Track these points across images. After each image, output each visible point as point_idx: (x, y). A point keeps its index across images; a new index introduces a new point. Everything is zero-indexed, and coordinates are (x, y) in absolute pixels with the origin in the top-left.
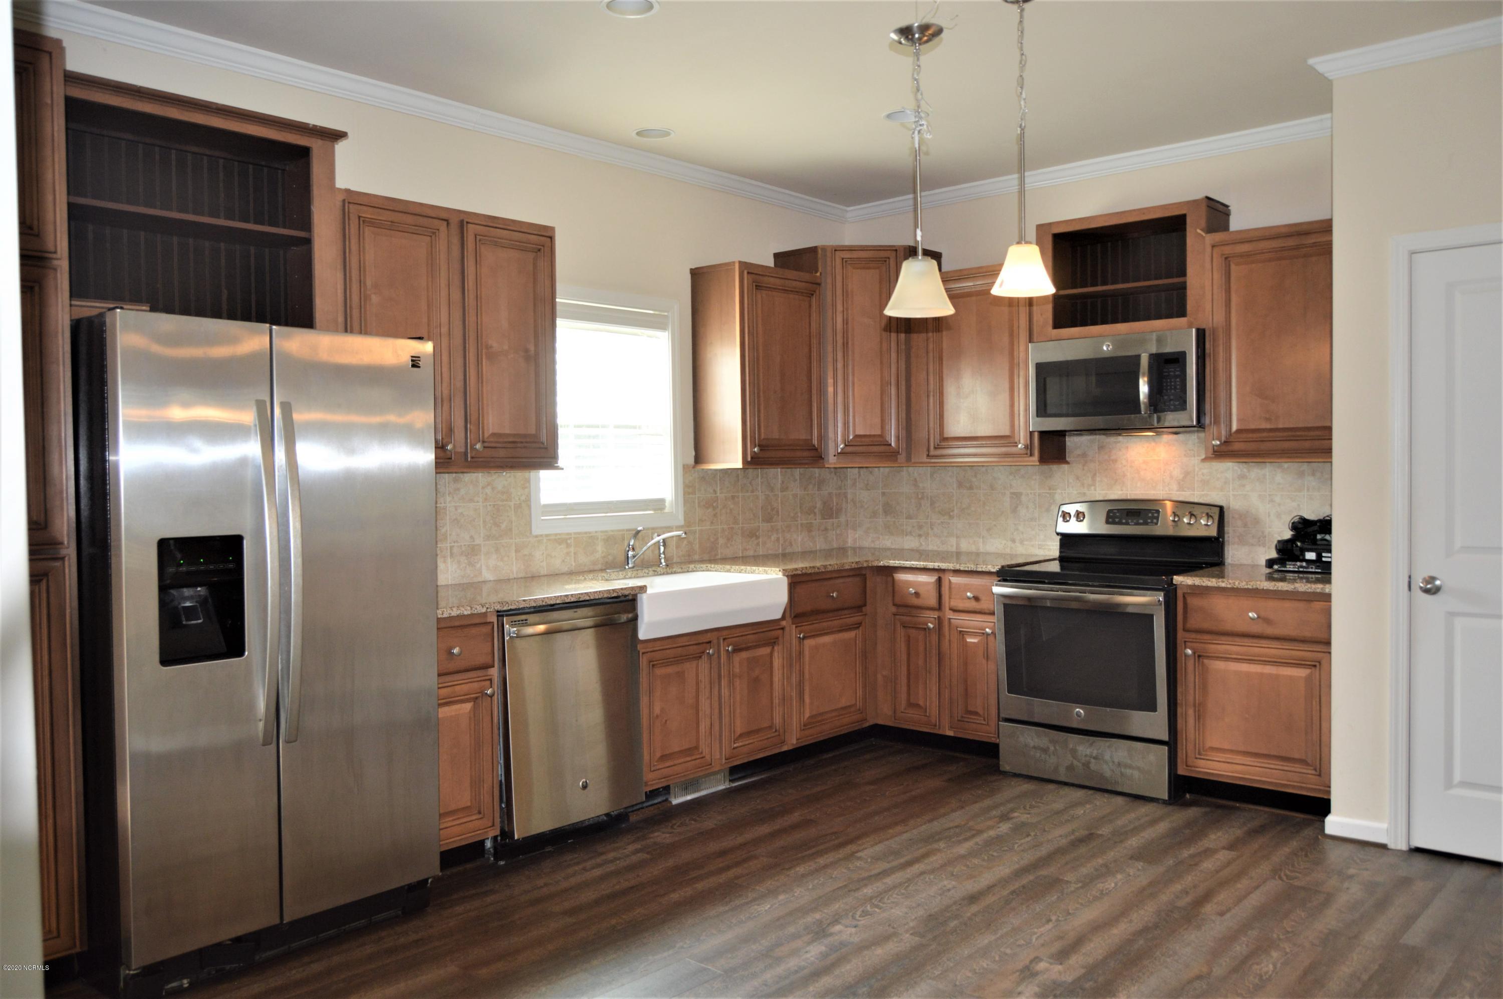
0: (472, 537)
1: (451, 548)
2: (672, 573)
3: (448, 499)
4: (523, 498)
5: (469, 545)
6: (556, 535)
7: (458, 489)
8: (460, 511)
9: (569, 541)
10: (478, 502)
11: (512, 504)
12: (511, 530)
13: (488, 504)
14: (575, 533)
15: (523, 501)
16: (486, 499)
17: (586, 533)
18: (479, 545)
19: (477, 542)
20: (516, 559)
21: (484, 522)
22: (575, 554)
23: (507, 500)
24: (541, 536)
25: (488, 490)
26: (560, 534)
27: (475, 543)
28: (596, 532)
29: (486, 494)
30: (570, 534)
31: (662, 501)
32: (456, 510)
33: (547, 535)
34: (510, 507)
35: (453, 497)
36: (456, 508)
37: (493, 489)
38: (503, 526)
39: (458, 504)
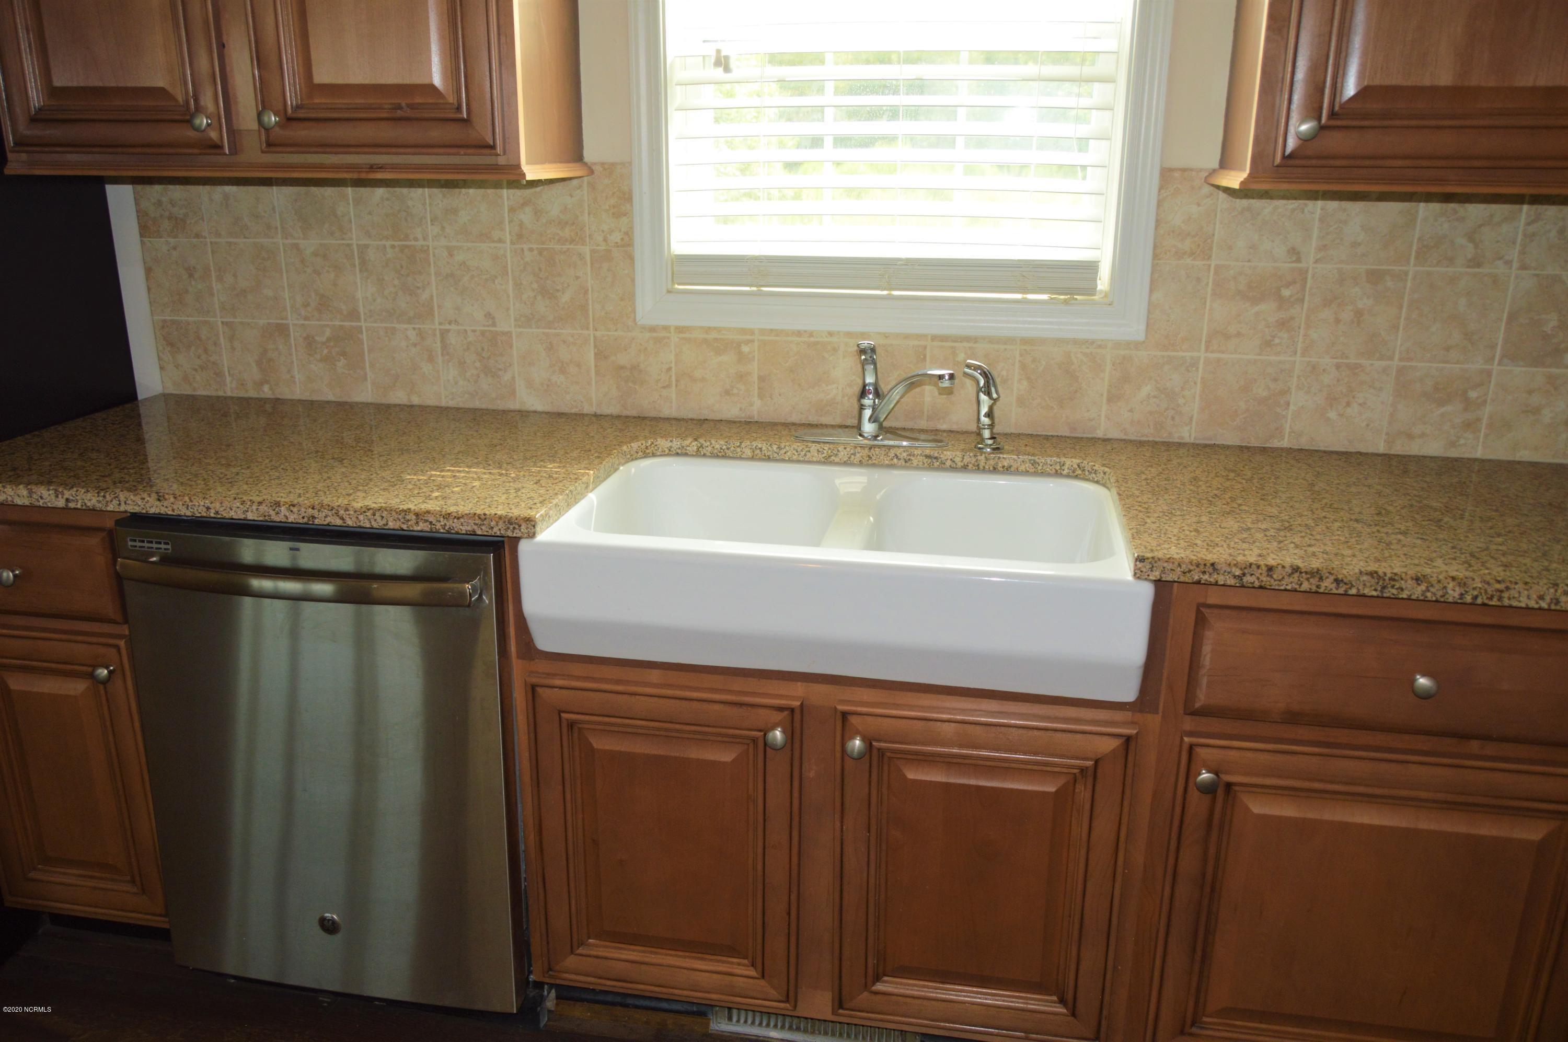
0: (488, 315)
1: (444, 333)
2: (995, 470)
3: (433, 230)
4: (616, 237)
5: (483, 333)
6: (708, 330)
7: (455, 211)
8: (460, 257)
9: (745, 349)
10: (500, 241)
11: (586, 250)
12: (584, 308)
13: (526, 247)
14: (763, 332)
15: (617, 245)
16: (520, 236)
17: (799, 333)
18: (508, 334)
19: (502, 327)
20: (597, 373)
21: (518, 285)
22: (761, 379)
23: (572, 241)
24: (666, 328)
25: (526, 216)
26: (718, 330)
27: (498, 329)
28: (831, 334)
29: (521, 225)
30: (752, 332)
31: (1091, 268)
32: (451, 255)
33: (680, 330)
34: (581, 257)
35: (443, 228)
36: (451, 251)
37: (538, 213)
38: (565, 298)
39: (454, 243)
